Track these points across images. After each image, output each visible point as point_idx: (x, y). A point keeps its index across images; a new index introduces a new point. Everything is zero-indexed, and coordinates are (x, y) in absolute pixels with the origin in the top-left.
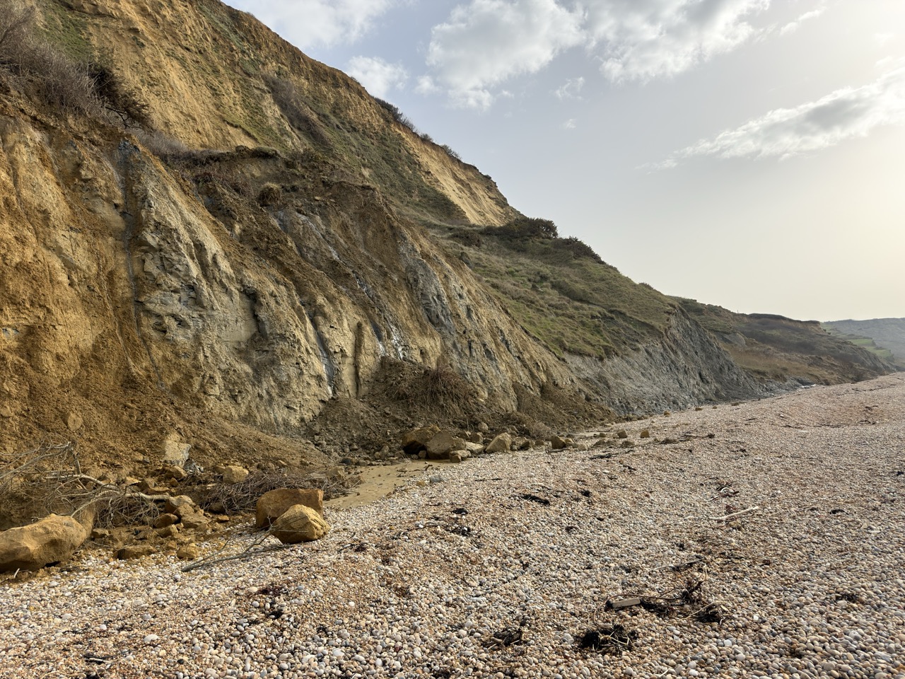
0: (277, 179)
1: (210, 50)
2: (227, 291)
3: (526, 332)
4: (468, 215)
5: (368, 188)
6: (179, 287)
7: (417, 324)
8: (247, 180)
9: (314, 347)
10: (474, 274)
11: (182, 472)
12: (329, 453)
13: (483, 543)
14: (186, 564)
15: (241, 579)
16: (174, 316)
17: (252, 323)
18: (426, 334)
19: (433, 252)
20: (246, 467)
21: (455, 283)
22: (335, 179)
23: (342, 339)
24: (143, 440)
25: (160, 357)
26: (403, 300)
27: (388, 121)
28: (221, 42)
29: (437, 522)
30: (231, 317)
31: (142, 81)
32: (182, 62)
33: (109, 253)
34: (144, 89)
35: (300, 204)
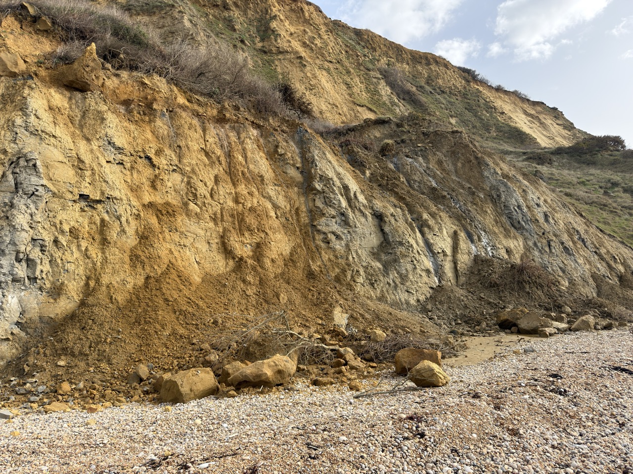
0: (391, 136)
1: (344, 60)
2: (364, 215)
3: (601, 230)
4: (539, 140)
5: (457, 132)
6: (335, 214)
7: (502, 229)
8: (372, 140)
9: (423, 249)
10: (548, 186)
11: (345, 332)
12: (440, 325)
13: (579, 402)
14: (355, 393)
15: (393, 407)
16: (334, 233)
17: (380, 234)
18: (510, 236)
19: (512, 173)
20: (384, 331)
21: (533, 195)
22: (431, 129)
23: (443, 243)
24: (321, 311)
25: (327, 259)
26: (489, 212)
27: (468, 81)
28: (351, 52)
29: (536, 383)
30: (367, 232)
31: (306, 88)
32: (328, 71)
33: (295, 197)
34: (307, 93)
35: (407, 151)
